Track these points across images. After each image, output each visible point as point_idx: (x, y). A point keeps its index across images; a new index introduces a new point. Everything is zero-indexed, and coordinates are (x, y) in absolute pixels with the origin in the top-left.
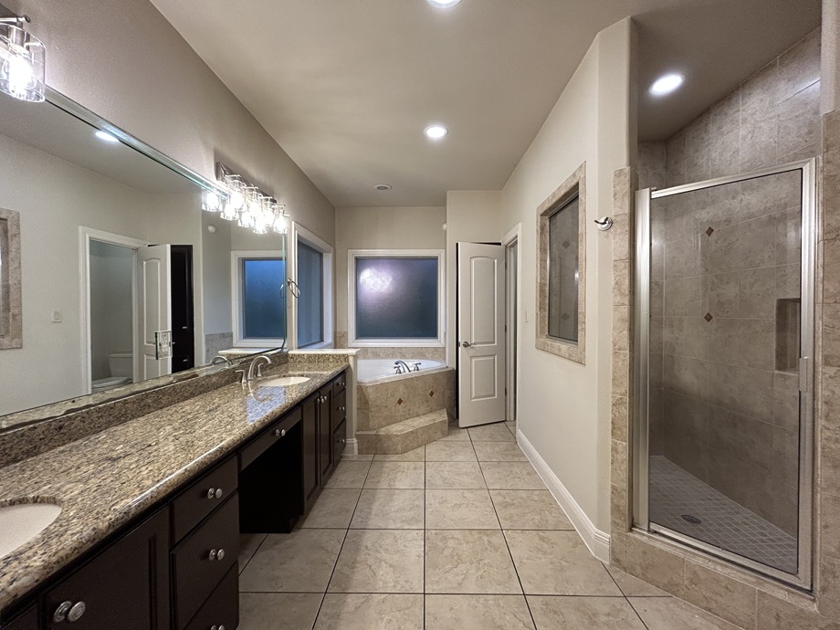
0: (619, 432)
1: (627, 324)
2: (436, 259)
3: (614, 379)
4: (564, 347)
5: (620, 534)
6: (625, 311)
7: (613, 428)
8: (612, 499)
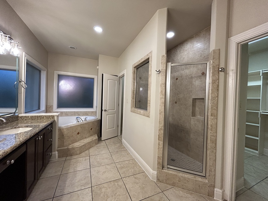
0: (160, 139)
1: (164, 104)
2: (93, 79)
3: (159, 122)
4: (142, 111)
5: (160, 171)
6: (163, 100)
7: (159, 138)
8: (158, 160)
